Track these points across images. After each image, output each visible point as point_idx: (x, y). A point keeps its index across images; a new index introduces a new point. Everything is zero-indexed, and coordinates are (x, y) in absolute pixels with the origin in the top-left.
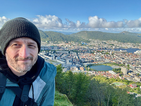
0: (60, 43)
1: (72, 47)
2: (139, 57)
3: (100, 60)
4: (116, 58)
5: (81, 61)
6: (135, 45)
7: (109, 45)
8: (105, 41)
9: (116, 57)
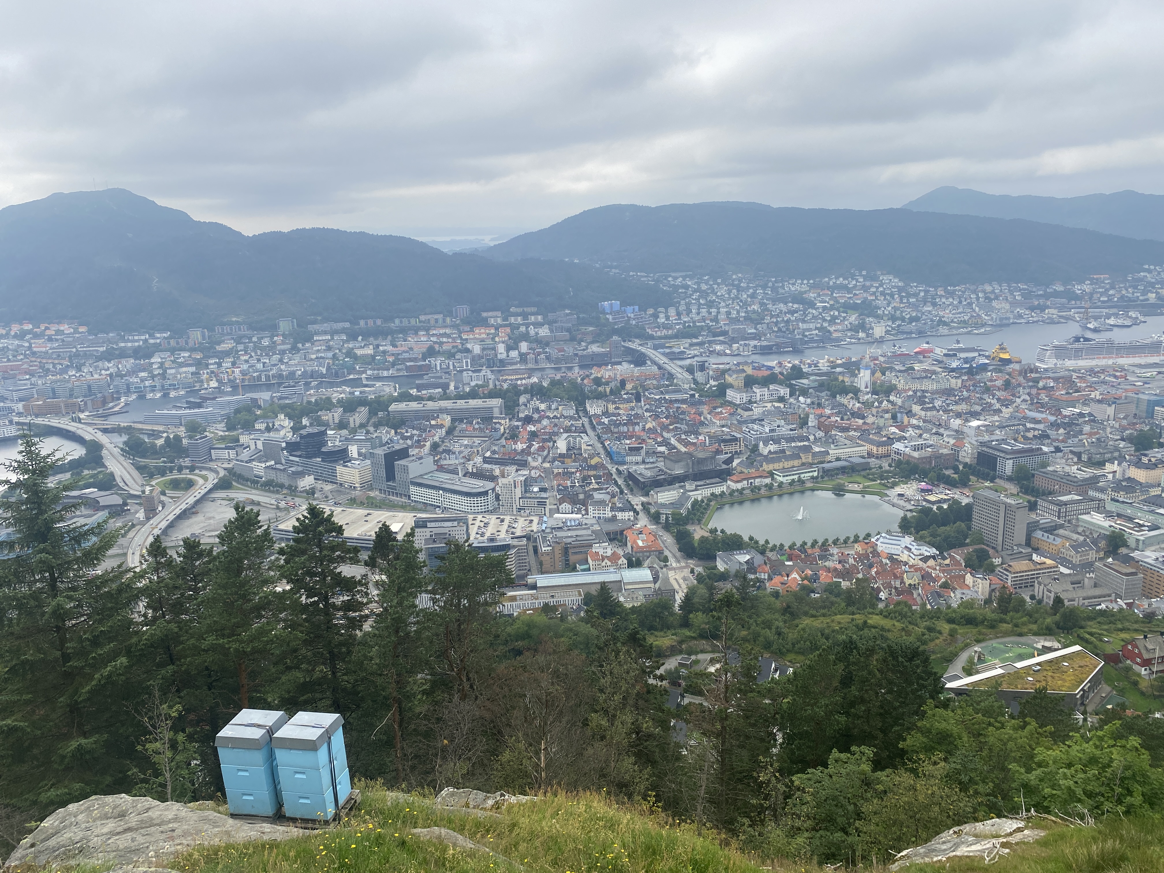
0: (416, 331)
1: (523, 358)
2: (1096, 395)
3: (788, 453)
4: (914, 422)
5: (619, 472)
6: (1046, 296)
7: (834, 318)
8: (798, 286)
9: (910, 413)
